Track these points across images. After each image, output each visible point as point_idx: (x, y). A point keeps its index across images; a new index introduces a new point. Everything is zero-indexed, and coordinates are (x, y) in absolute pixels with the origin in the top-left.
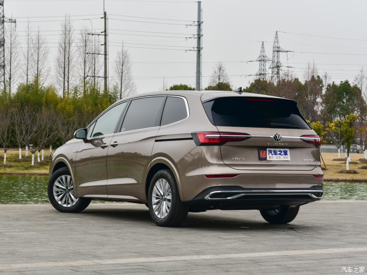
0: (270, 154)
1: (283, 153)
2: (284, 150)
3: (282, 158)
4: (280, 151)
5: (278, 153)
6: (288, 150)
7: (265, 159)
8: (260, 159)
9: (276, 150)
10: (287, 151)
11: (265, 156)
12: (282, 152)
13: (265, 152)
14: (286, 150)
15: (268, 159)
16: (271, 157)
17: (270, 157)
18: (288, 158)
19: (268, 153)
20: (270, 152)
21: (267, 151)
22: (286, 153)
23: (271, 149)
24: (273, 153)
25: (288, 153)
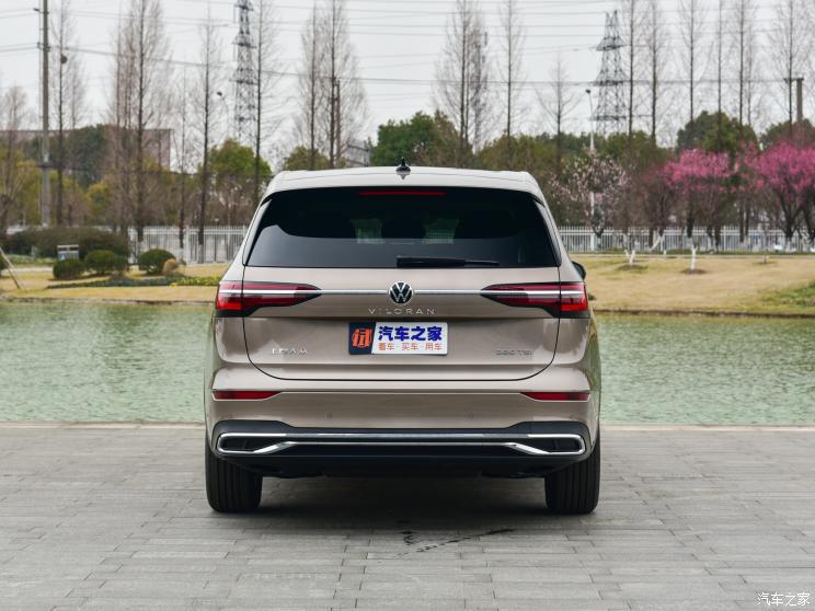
0: (385, 338)
1: (425, 335)
2: (431, 325)
3: (423, 347)
4: (418, 329)
5: (411, 334)
6: (444, 327)
7: (367, 351)
8: (354, 351)
9: (405, 325)
10: (440, 329)
11: (367, 344)
12: (423, 331)
13: (368, 332)
14: (438, 325)
15: (375, 349)
16: (385, 346)
17: (382, 346)
18: (442, 346)
19: (377, 335)
20: (387, 331)
21: (377, 330)
22: (435, 335)
23: (389, 325)
24: (394, 334)
25: (444, 333)
